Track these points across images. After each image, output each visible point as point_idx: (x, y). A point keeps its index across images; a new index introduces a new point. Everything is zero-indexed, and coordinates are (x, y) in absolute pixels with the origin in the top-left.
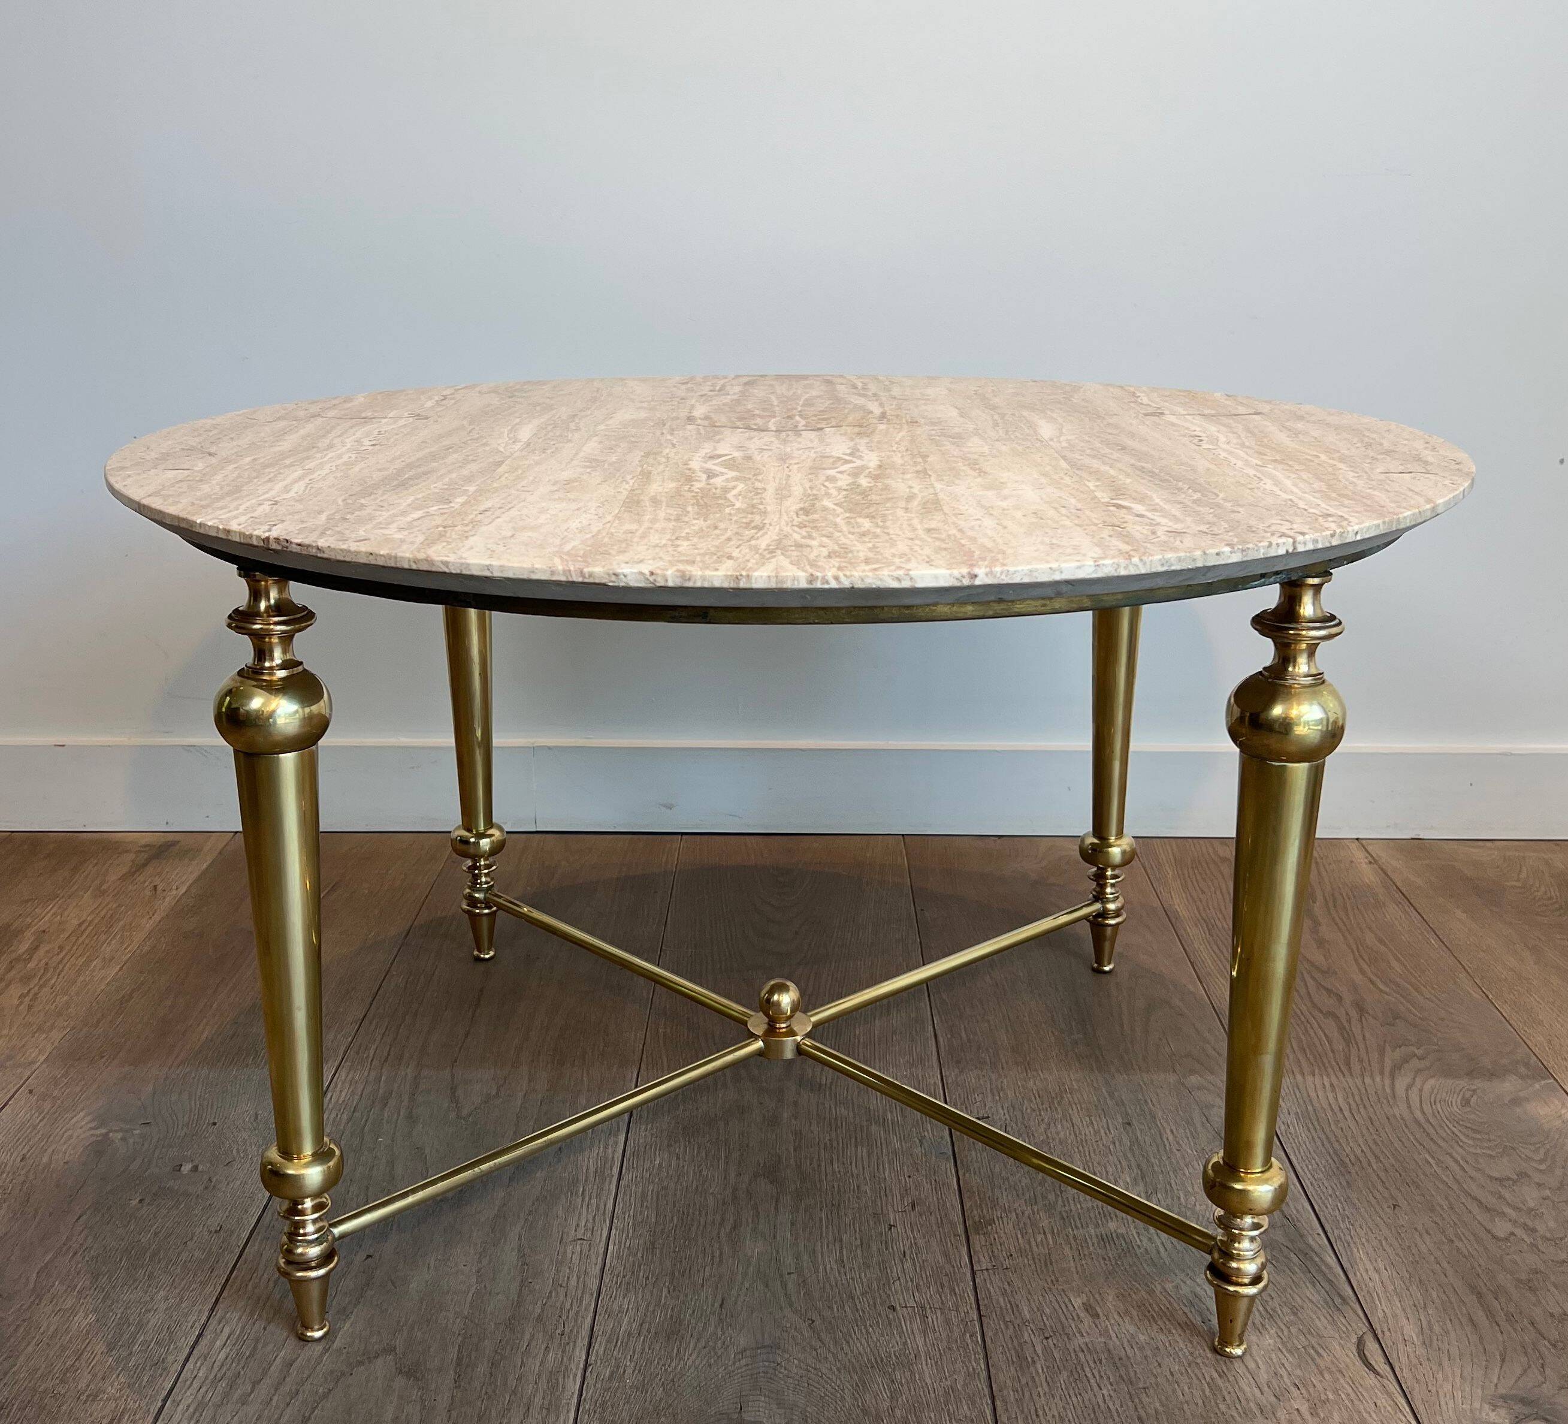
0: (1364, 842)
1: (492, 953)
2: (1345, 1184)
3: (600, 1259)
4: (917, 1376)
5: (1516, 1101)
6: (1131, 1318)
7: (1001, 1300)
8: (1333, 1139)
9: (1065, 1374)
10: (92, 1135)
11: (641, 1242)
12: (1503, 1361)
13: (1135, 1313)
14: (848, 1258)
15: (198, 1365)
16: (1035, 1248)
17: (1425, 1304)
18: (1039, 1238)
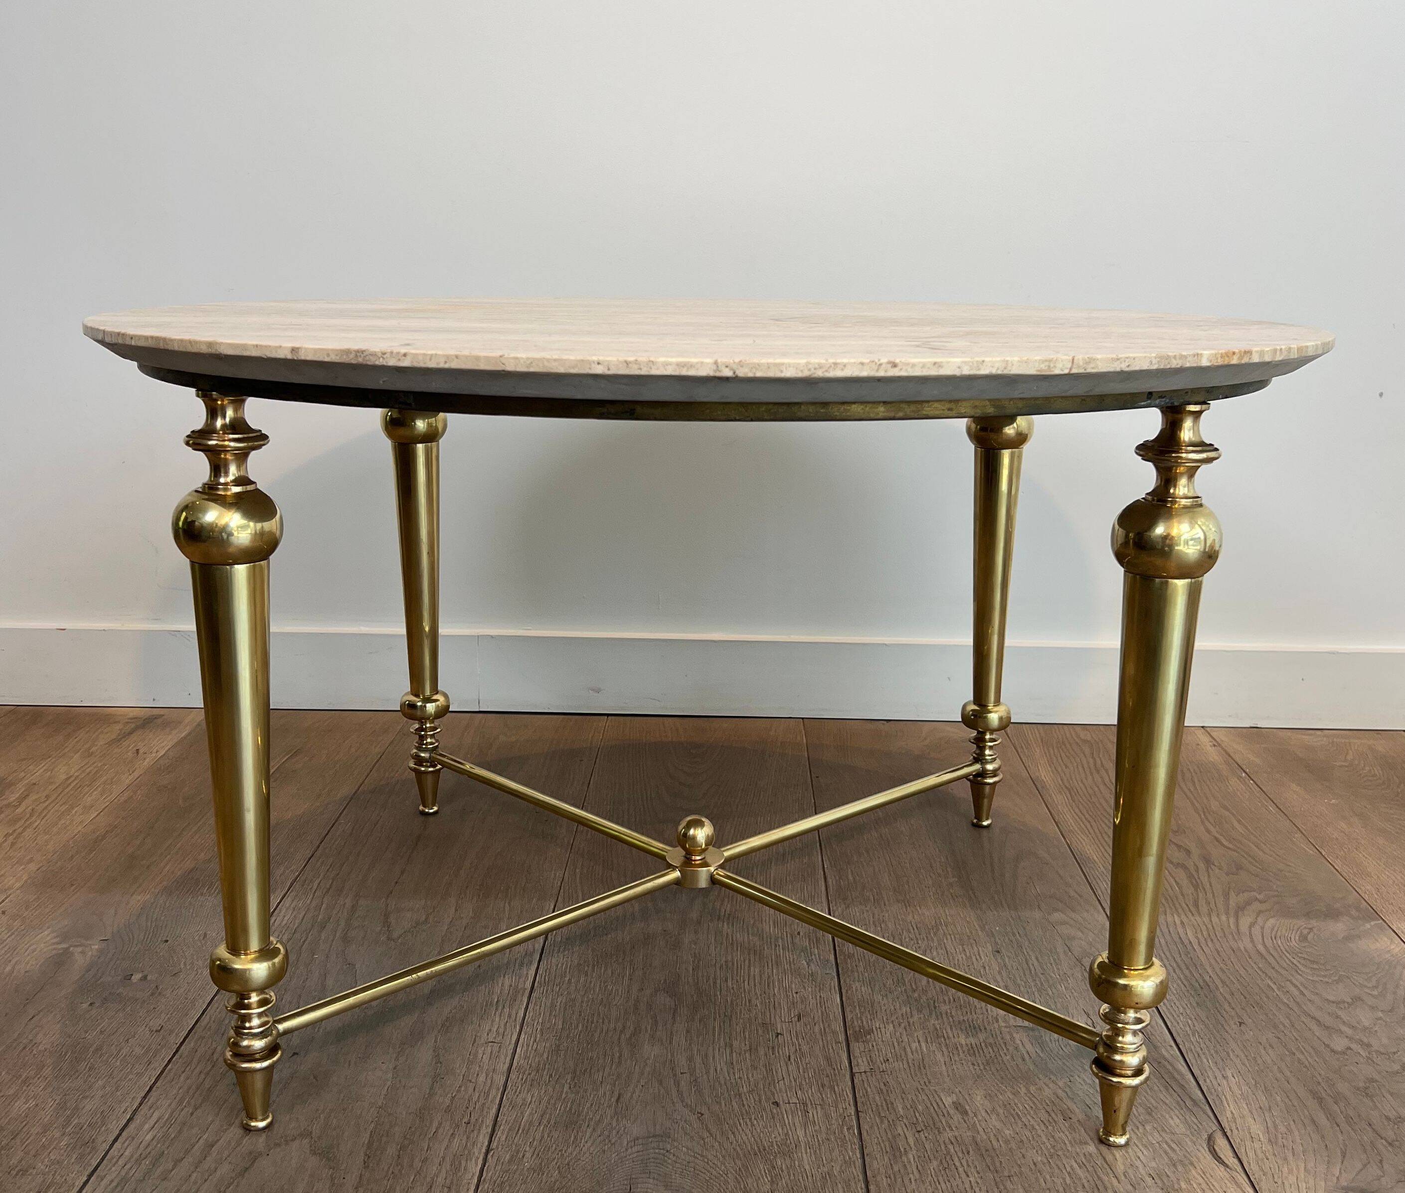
0: (1208, 729)
1: (435, 808)
2: (1195, 1004)
3: (508, 1059)
4: (797, 1163)
5: (1348, 938)
6: (998, 1115)
7: (877, 1098)
8: (1183, 967)
9: (935, 1163)
10: (54, 949)
11: (548, 1045)
12: (1344, 1156)
13: (1001, 1111)
14: (737, 1062)
15: (126, 1144)
16: (909, 1054)
17: (1270, 1107)
18: (914, 1045)
